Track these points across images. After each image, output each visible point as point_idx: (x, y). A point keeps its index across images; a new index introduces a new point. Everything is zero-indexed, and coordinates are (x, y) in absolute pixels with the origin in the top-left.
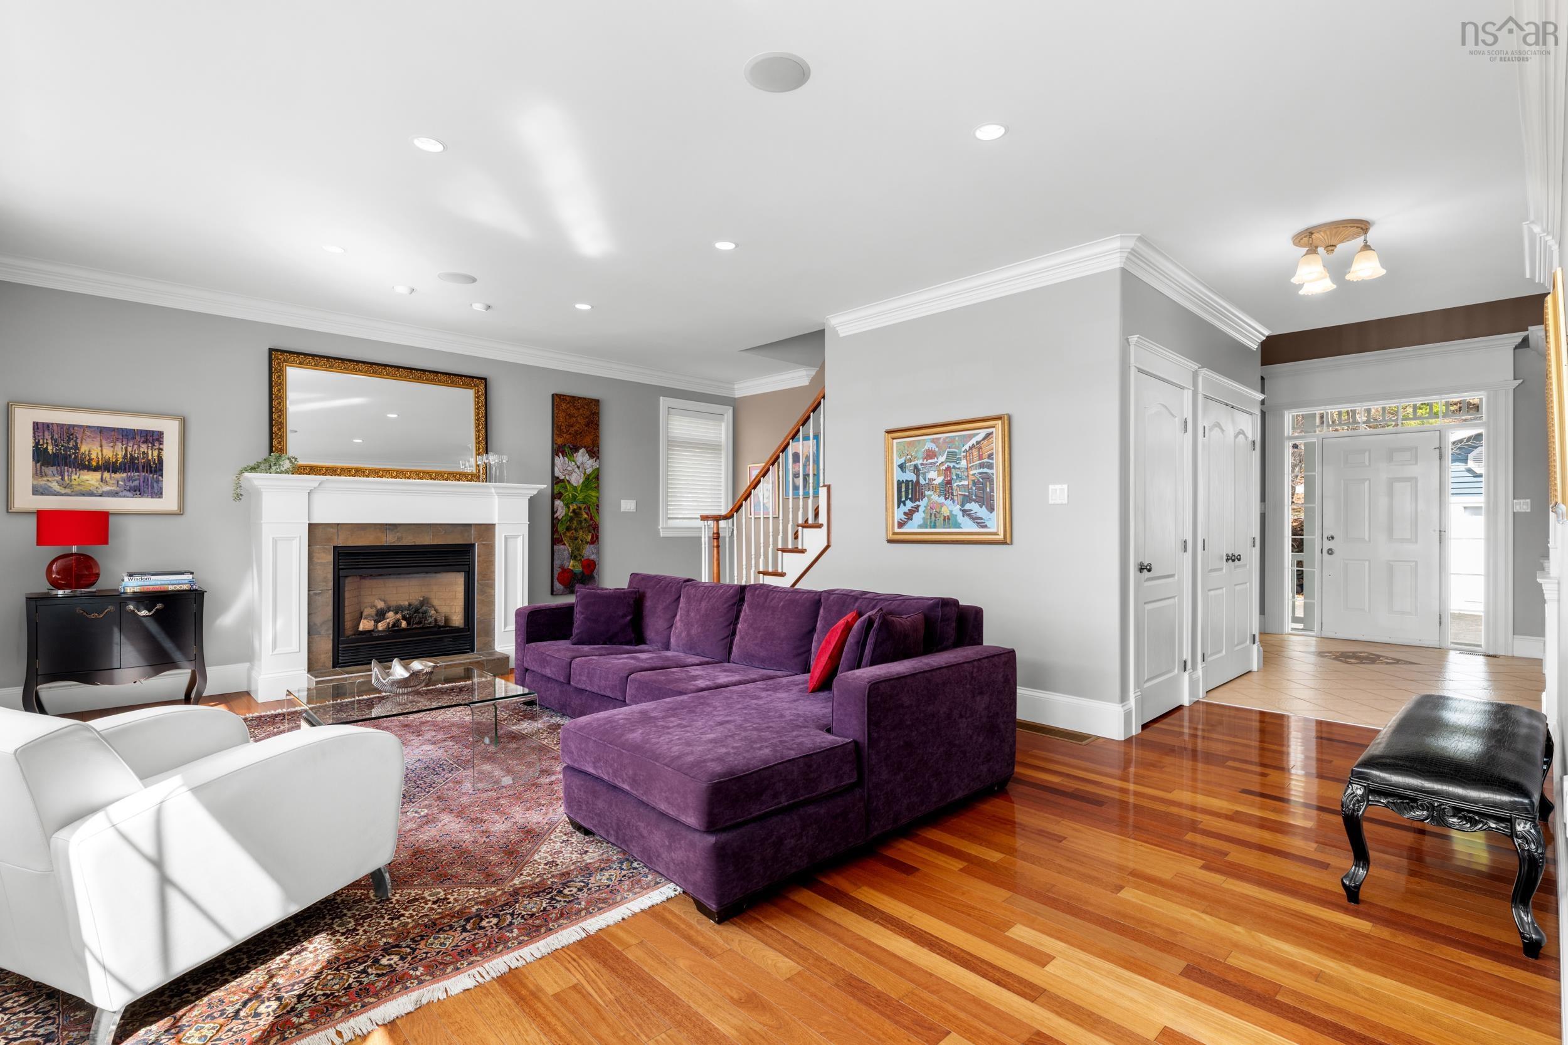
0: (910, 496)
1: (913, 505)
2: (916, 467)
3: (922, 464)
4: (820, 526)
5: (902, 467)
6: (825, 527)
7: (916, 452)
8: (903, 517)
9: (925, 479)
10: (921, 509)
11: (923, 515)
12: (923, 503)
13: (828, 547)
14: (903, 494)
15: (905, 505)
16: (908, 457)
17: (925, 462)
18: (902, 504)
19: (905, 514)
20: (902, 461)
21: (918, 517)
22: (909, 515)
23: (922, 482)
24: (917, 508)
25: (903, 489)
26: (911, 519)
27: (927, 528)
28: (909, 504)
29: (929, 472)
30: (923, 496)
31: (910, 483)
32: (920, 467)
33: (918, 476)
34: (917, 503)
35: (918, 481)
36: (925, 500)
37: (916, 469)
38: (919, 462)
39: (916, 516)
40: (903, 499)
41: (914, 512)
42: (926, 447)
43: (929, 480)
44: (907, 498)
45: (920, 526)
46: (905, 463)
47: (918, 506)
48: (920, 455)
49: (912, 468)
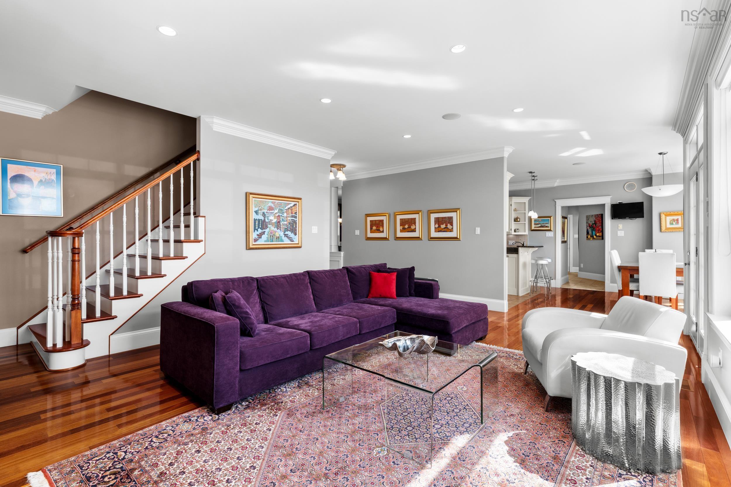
0: (260, 227)
1: (262, 231)
2: (263, 213)
3: (267, 212)
4: (199, 241)
5: (256, 212)
6: (204, 242)
7: (264, 206)
8: (257, 237)
9: (268, 219)
10: (266, 233)
11: (267, 236)
12: (267, 230)
13: (205, 253)
14: (257, 225)
15: (257, 231)
16: (260, 208)
17: (268, 211)
18: (256, 230)
19: (258, 235)
20: (256, 209)
21: (264, 237)
22: (260, 236)
23: (267, 220)
24: (264, 233)
25: (257, 223)
26: (261, 238)
27: (269, 242)
28: (260, 231)
29: (270, 216)
30: (267, 227)
31: (261, 221)
32: (266, 213)
33: (265, 218)
34: (264, 230)
35: (265, 220)
36: (268, 229)
37: (264, 214)
38: (265, 211)
39: (263, 236)
40: (257, 228)
41: (263, 234)
42: (269, 205)
43: (270, 220)
44: (259, 228)
45: (265, 241)
46: (258, 210)
47: (265, 232)
48: (266, 208)
49: (262, 213)
